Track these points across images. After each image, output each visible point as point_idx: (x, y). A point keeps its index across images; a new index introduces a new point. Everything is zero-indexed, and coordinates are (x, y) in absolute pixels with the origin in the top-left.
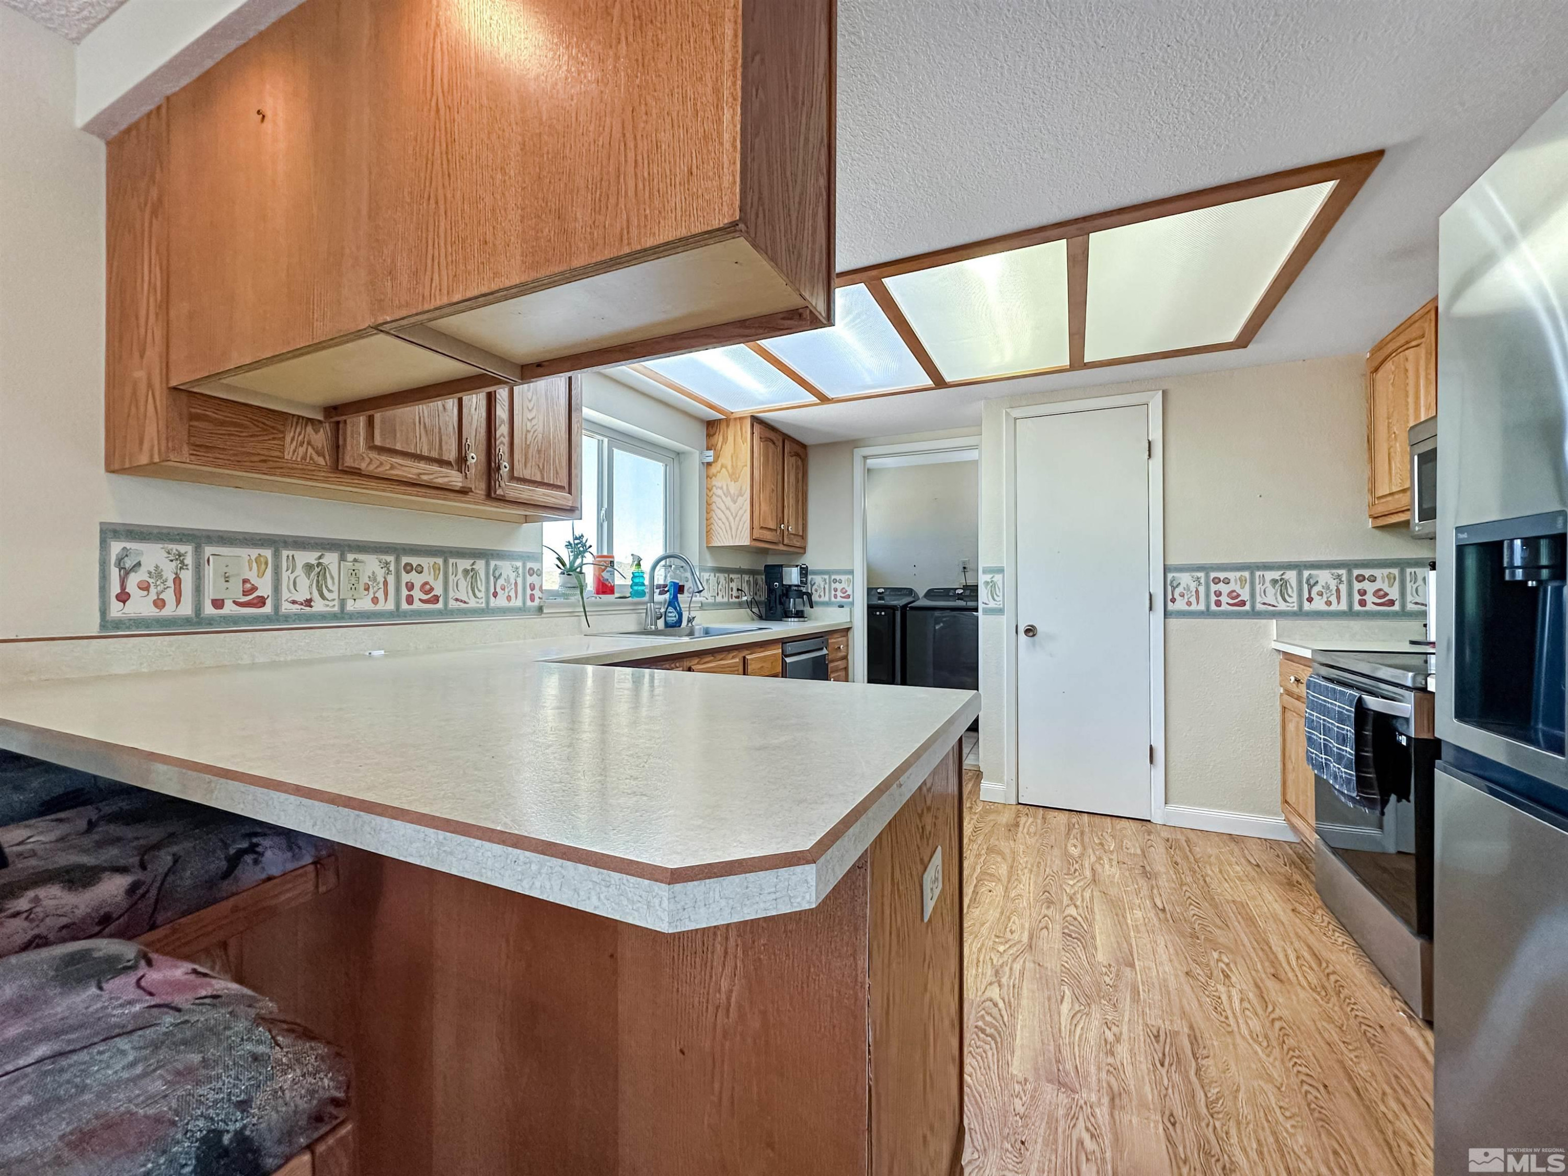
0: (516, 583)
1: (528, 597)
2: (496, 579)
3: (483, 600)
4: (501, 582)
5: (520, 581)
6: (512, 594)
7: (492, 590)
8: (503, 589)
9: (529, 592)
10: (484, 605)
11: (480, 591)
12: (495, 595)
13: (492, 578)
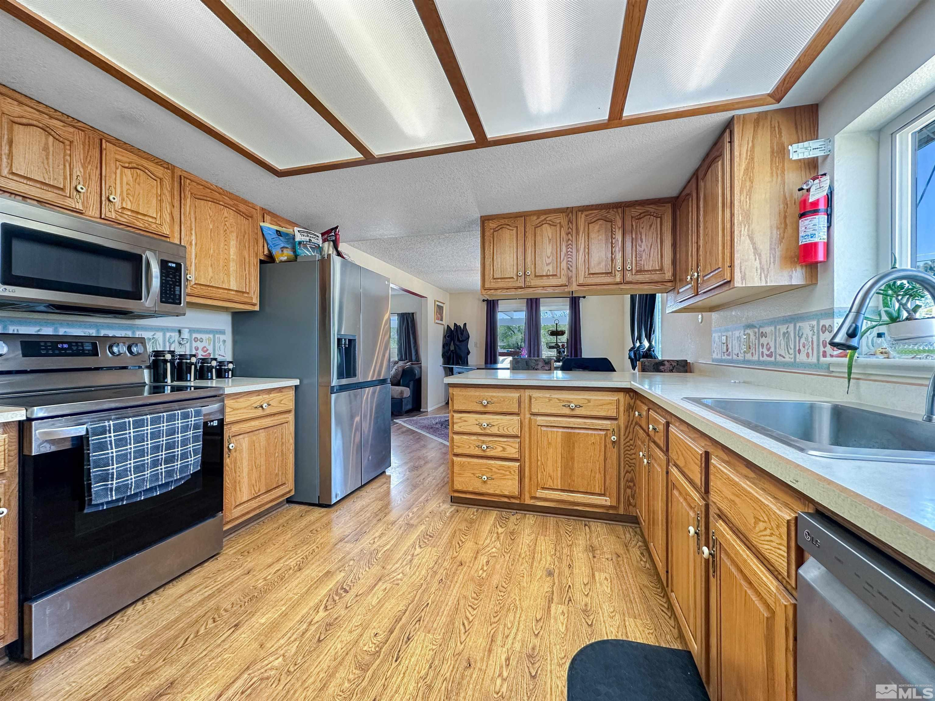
0: (812, 341)
1: (821, 354)
2: (800, 338)
3: (792, 356)
4: (803, 340)
5: (815, 338)
6: (810, 351)
7: (797, 348)
8: (804, 347)
9: (822, 349)
10: (793, 360)
11: (791, 348)
12: (799, 351)
13: (797, 337)
